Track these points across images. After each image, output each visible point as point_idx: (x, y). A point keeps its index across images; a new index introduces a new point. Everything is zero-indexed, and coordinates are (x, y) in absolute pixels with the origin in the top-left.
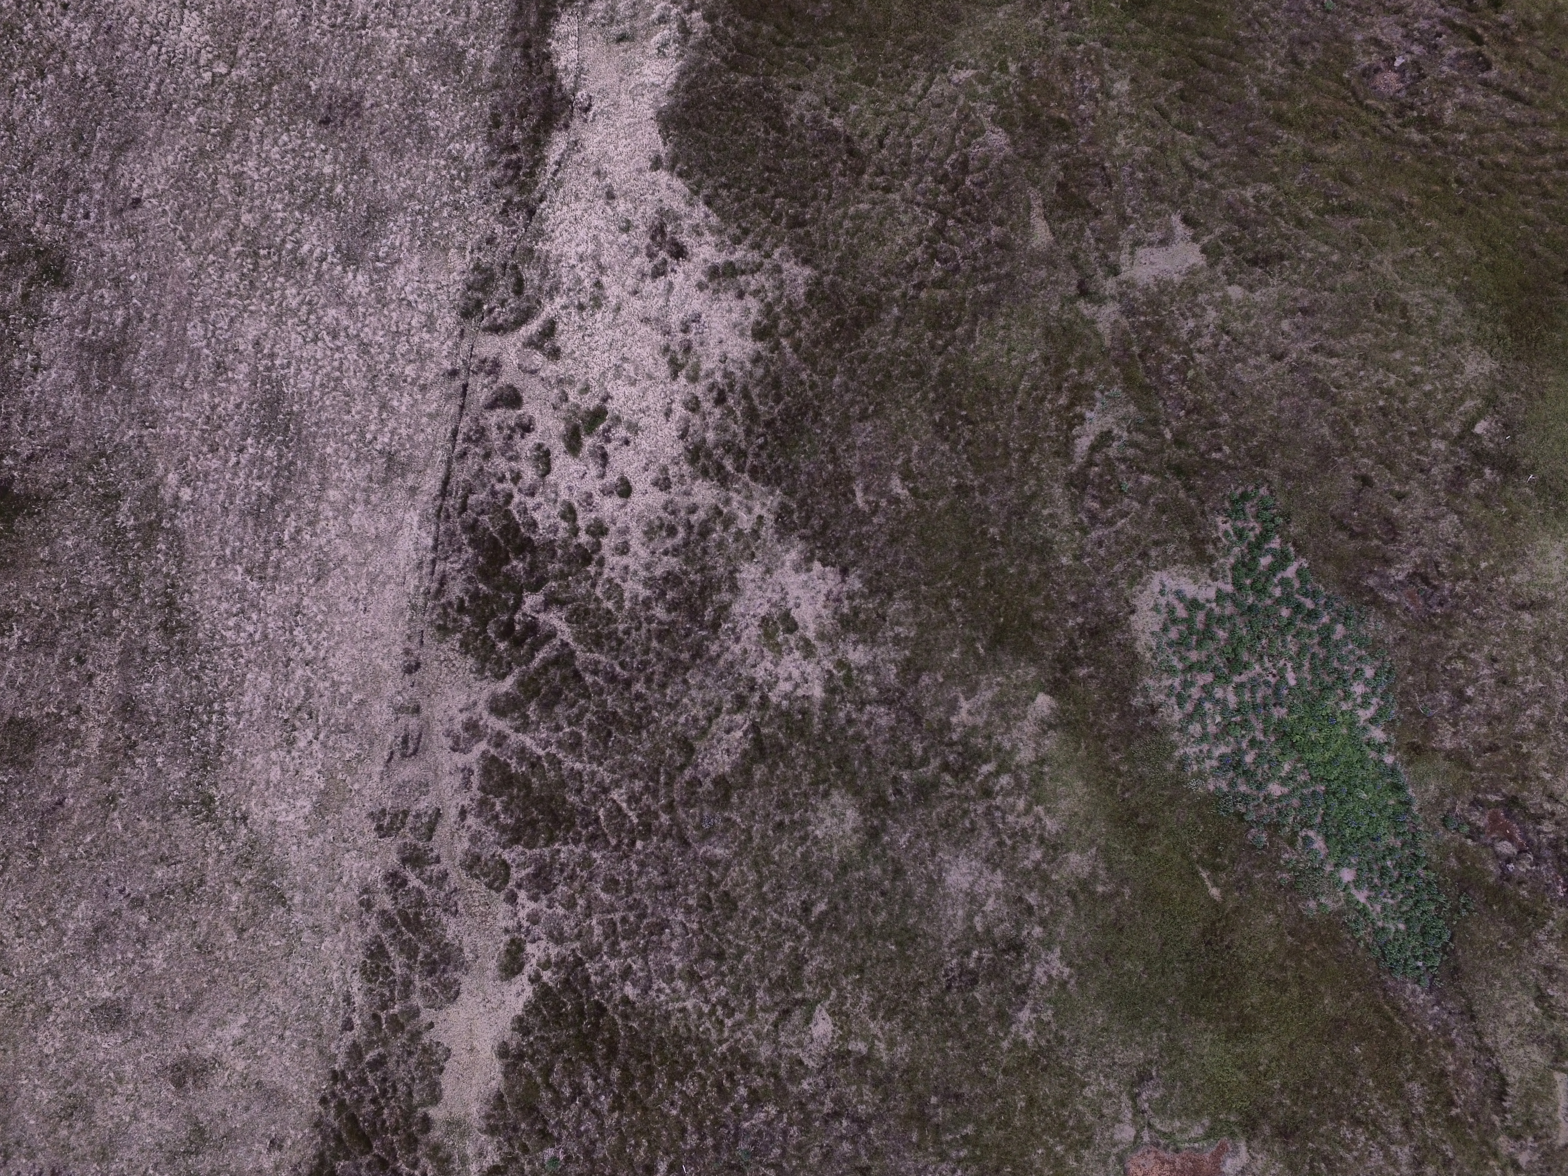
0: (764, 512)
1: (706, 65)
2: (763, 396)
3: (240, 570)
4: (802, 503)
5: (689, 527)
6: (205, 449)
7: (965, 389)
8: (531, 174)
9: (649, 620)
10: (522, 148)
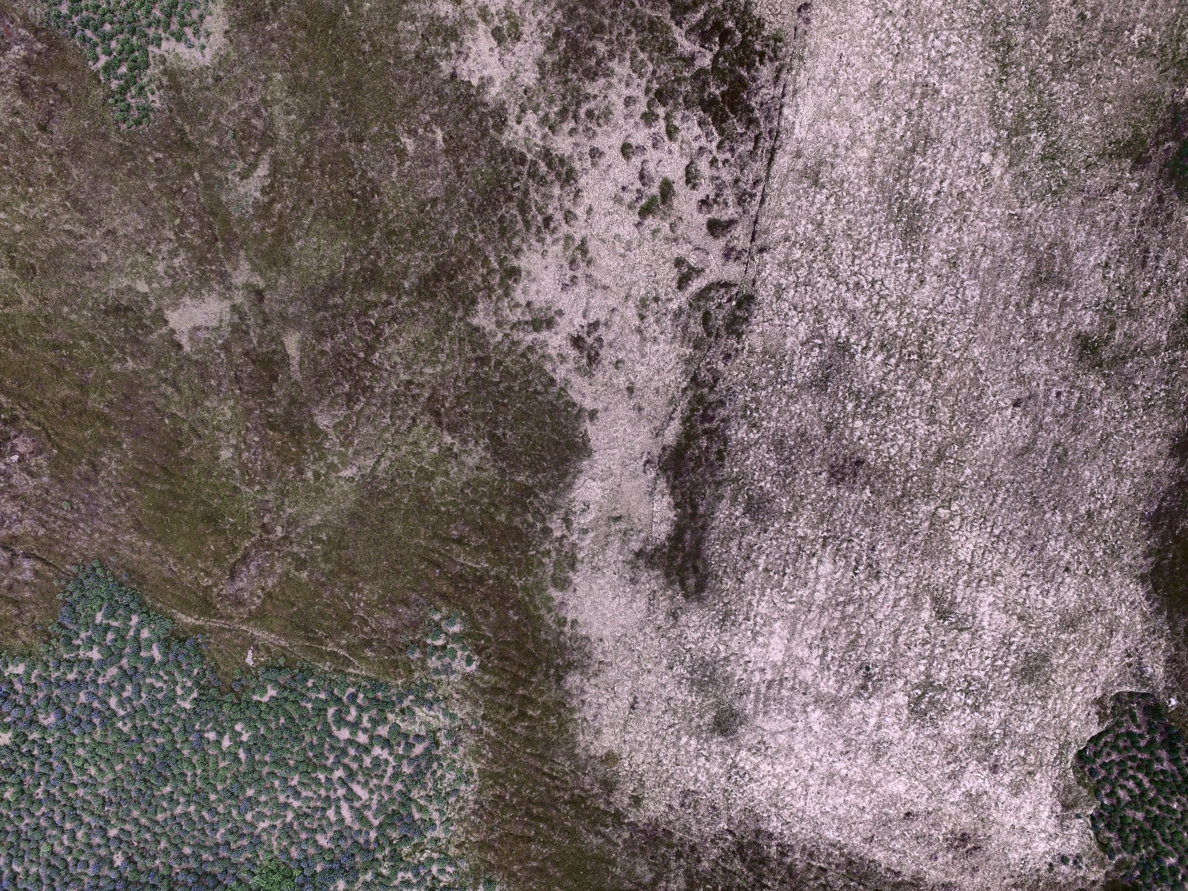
0: (516, 127)
1: (551, 492)
2: (514, 222)
3: (943, 92)
4: (485, 133)
5: (576, 117)
6: (968, 195)
7: (354, 220)
8: (693, 410)
9: (610, 42)
10: (700, 432)
